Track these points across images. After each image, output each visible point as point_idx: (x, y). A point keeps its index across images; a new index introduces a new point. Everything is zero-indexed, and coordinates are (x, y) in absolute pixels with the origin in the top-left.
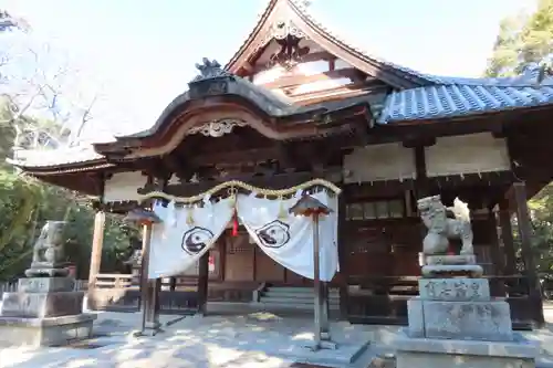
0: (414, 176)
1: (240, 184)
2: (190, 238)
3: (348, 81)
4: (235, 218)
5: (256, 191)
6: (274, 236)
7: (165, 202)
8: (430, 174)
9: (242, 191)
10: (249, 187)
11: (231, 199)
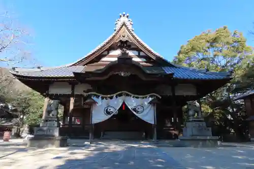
0: (171, 94)
1: (127, 93)
2: (107, 109)
3: (145, 60)
4: (124, 103)
5: (133, 95)
6: (138, 110)
7: (98, 97)
8: (176, 94)
9: (127, 95)
10: (130, 94)
11: (123, 97)
